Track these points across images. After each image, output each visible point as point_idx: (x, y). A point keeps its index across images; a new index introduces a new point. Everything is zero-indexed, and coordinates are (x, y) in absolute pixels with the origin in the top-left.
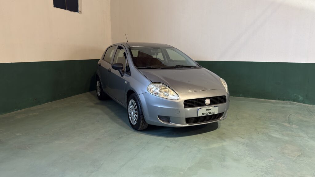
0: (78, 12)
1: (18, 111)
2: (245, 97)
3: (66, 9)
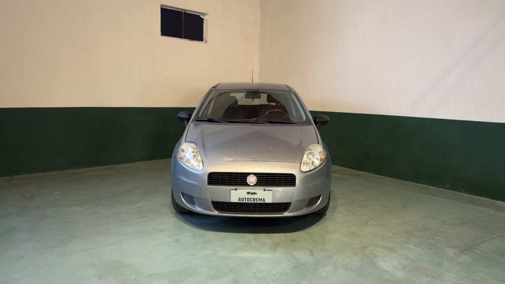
0: (202, 40)
2: (455, 190)
3: (182, 38)
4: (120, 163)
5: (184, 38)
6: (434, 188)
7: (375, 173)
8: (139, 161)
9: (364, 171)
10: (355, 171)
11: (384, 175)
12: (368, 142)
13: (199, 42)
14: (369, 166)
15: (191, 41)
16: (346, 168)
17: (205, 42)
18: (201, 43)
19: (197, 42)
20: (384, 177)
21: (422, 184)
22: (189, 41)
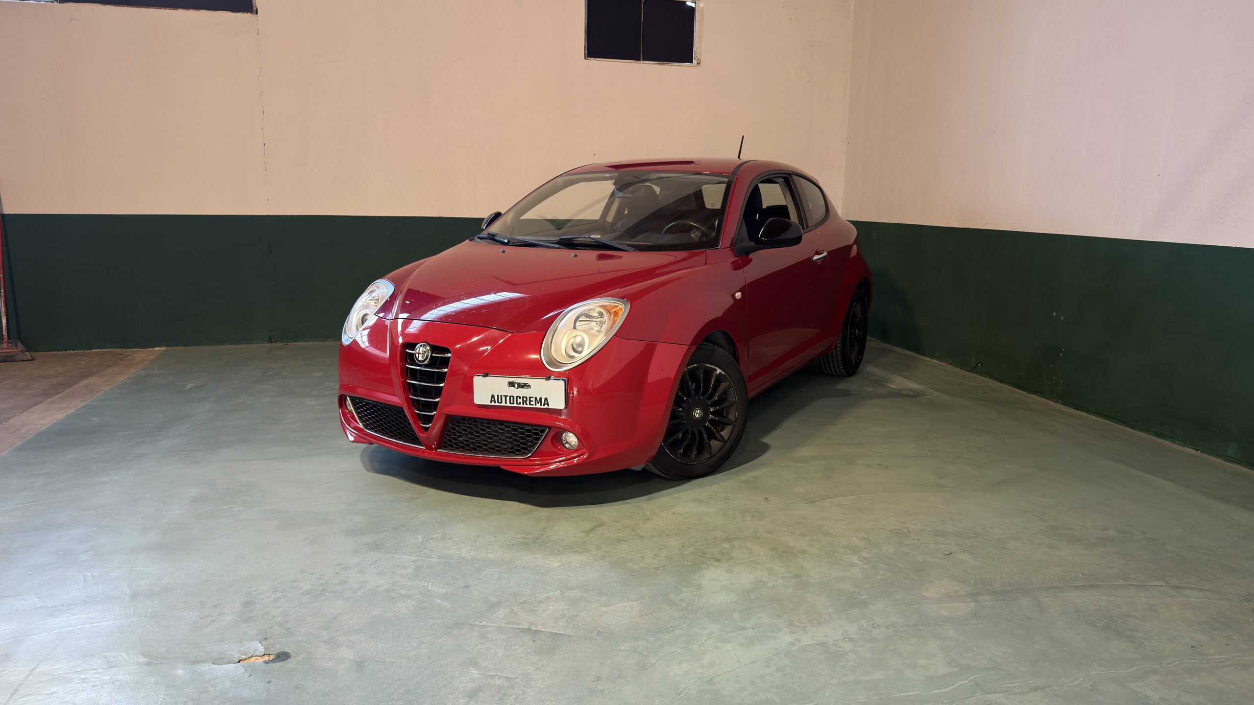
0: (692, 62)
2: (1249, 464)
3: (640, 60)
5: (643, 60)
6: (1199, 453)
7: (1066, 403)
9: (1041, 394)
10: (1024, 396)
11: (1083, 409)
12: (1054, 314)
13: (682, 64)
14: (1054, 382)
15: (660, 64)
16: (1005, 384)
17: (696, 64)
18: (687, 66)
19: (678, 66)
20: (1084, 413)
21: (1171, 440)
22: (656, 64)
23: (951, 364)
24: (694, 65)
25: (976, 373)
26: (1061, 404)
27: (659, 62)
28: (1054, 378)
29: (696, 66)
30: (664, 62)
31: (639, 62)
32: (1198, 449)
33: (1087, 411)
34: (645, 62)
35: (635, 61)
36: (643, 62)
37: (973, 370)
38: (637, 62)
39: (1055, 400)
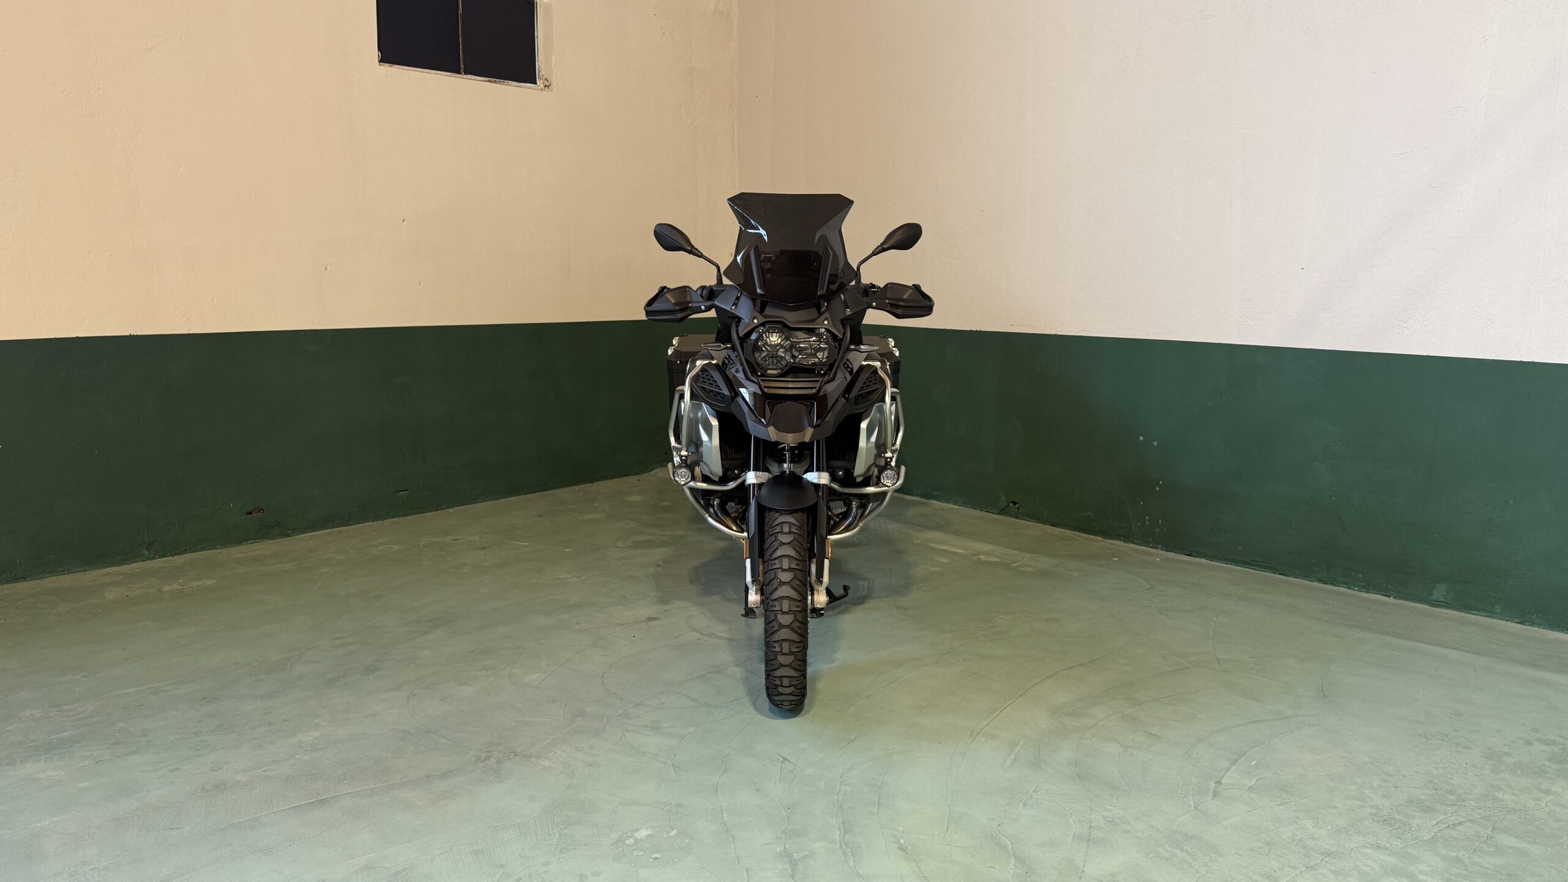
0: (536, 83)
1: (158, 563)
2: (1467, 608)
3: (459, 73)
4: (240, 541)
5: (465, 74)
6: (1391, 600)
7: (1168, 549)
8: (313, 527)
9: (1127, 538)
10: (1098, 542)
11: (1199, 555)
12: (1141, 438)
13: (522, 84)
14: (1147, 523)
15: (490, 81)
16: (1060, 528)
17: (542, 86)
18: (529, 88)
19: (516, 86)
20: (1203, 560)
21: (1344, 586)
22: (485, 81)
23: (964, 505)
24: (539, 88)
25: (1009, 515)
26: (1163, 550)
27: (490, 79)
28: (1147, 518)
29: (542, 90)
30: (497, 80)
31: (460, 76)
32: (1388, 594)
33: (1207, 557)
34: (469, 76)
35: (454, 75)
36: (465, 76)
37: (1002, 512)
38: (457, 75)
39: (1151, 545)
